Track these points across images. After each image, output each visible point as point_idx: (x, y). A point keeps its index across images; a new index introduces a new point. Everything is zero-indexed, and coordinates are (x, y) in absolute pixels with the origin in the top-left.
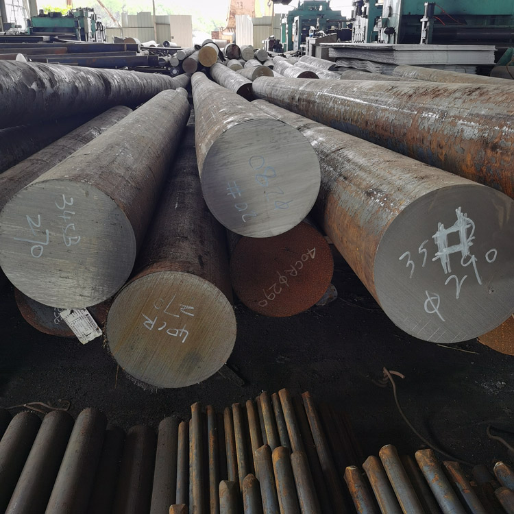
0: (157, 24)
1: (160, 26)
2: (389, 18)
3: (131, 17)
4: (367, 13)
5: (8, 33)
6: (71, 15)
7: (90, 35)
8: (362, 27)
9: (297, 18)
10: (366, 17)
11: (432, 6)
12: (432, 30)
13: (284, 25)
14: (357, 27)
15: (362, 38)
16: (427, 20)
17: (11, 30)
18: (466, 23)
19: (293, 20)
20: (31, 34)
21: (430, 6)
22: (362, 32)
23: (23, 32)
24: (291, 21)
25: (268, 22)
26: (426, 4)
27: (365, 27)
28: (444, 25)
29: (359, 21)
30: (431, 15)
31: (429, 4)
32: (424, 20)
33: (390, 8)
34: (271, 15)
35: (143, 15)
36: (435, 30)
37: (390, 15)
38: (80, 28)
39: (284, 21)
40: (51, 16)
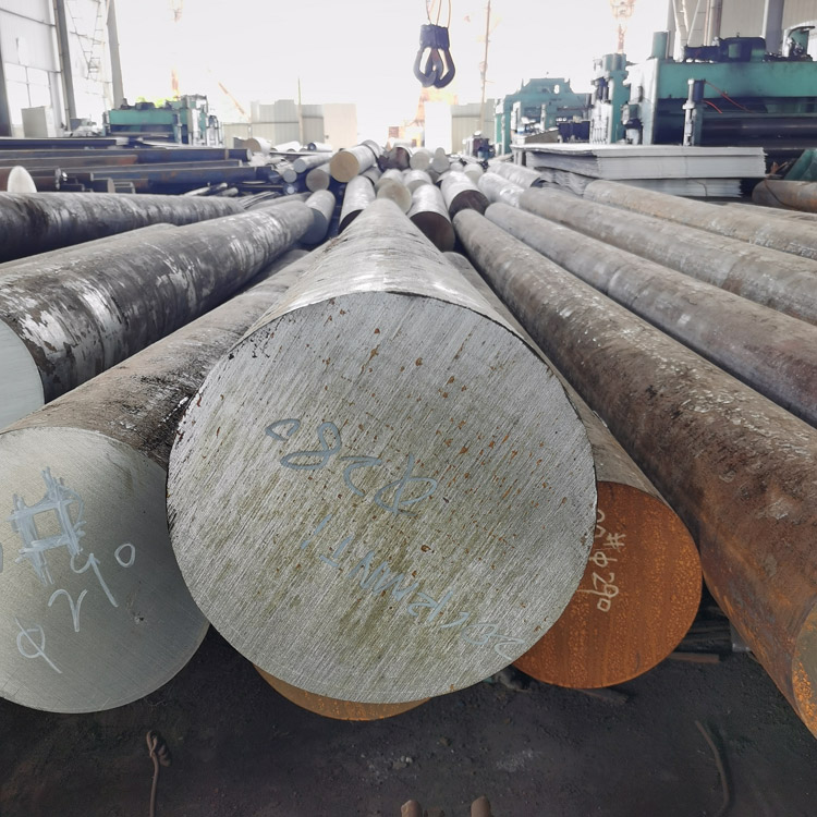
0: (304, 117)
1: (308, 120)
2: (640, 104)
3: (264, 108)
4: (610, 97)
5: (76, 133)
6: (169, 106)
7: (196, 135)
8: (604, 118)
9: (517, 105)
10: (609, 102)
11: (700, 84)
12: (701, 122)
13: (499, 116)
14: (597, 119)
15: (603, 134)
16: (692, 107)
17: (81, 129)
18: (766, 110)
19: (511, 109)
20: (108, 134)
21: (698, 85)
22: (604, 126)
23: (96, 131)
24: (508, 109)
25: (476, 111)
26: (691, 82)
27: (607, 119)
28: (721, 114)
29: (600, 109)
30: (699, 99)
31: (696, 82)
32: (688, 106)
33: (641, 89)
34: (480, 101)
35: (283, 105)
36: (706, 122)
37: (641, 99)
38: (180, 125)
39: (500, 109)
40: (139, 107)
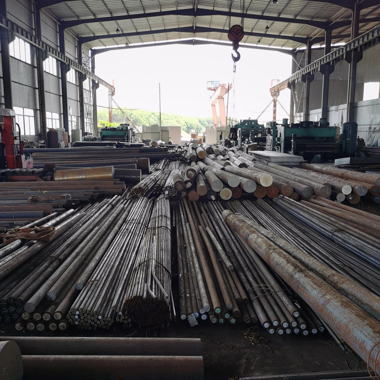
0: (162, 131)
1: (163, 132)
2: (280, 137)
7: (130, 139)
10: (271, 135)
12: (296, 145)
14: (268, 139)
16: (293, 141)
17: (88, 136)
25: (224, 130)
26: (293, 134)
27: (271, 140)
29: (269, 136)
30: (295, 139)
33: (280, 134)
35: (154, 127)
40: (112, 130)
